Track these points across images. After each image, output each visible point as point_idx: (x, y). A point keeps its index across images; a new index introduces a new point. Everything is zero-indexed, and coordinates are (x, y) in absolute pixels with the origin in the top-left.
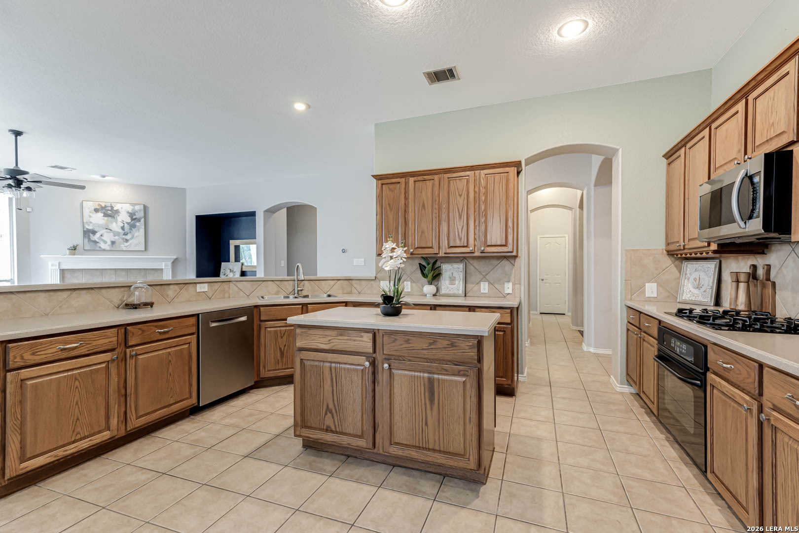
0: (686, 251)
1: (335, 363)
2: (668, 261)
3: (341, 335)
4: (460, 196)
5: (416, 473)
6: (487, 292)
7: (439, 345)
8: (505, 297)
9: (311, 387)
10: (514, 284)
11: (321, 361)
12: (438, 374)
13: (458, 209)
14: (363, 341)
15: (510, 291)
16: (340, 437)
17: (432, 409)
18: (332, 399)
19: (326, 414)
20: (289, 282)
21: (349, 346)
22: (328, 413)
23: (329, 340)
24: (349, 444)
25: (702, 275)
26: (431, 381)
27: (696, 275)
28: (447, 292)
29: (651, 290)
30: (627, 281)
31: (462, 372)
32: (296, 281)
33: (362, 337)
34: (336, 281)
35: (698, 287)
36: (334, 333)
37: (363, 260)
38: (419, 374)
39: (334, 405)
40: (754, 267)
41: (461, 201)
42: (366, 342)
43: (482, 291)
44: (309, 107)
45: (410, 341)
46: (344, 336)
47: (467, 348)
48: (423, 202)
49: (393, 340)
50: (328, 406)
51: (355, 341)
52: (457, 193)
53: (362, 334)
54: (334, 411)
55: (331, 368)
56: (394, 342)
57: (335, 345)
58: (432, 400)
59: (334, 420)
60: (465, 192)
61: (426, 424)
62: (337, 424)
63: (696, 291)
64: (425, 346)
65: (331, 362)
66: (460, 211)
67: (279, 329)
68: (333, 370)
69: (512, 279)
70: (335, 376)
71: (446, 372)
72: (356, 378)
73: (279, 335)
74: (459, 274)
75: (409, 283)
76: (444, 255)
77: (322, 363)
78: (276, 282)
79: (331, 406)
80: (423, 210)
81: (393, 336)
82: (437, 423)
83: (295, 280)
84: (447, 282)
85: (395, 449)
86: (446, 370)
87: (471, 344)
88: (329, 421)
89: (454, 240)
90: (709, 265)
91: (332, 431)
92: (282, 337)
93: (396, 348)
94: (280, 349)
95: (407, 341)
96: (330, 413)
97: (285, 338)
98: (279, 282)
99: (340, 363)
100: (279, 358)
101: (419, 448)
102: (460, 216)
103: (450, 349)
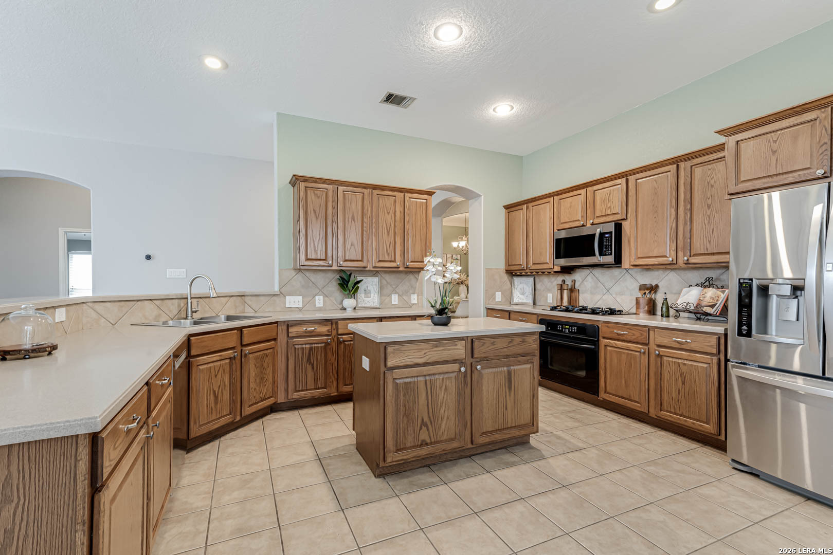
0: (527, 271)
1: (429, 375)
2: (506, 277)
3: (436, 347)
4: (388, 213)
5: (488, 454)
6: (397, 303)
7: (515, 343)
8: (411, 307)
9: (405, 406)
10: (418, 296)
11: (415, 377)
12: (513, 366)
13: (386, 225)
14: (457, 349)
15: (415, 301)
16: (436, 446)
17: (510, 395)
18: (427, 412)
19: (421, 428)
20: (174, 300)
21: (444, 356)
22: (423, 427)
23: (425, 354)
24: (444, 450)
25: (525, 286)
26: (509, 373)
27: (521, 286)
28: (363, 305)
29: (498, 296)
30: (486, 291)
31: (529, 361)
32: (189, 298)
33: (456, 345)
34: (228, 298)
35: (523, 294)
36: (429, 345)
37: (185, 270)
38: (502, 369)
39: (429, 417)
40: (564, 281)
41: (389, 218)
42: (460, 349)
43: (393, 303)
44: (226, 66)
45: (495, 343)
46: (439, 347)
47: (532, 341)
48: (353, 213)
49: (482, 344)
50: (423, 420)
51: (449, 350)
52: (385, 210)
53: (456, 343)
54: (429, 424)
55: (426, 381)
56: (483, 345)
57: (430, 358)
58: (510, 388)
59: (429, 432)
60: (392, 211)
61: (506, 409)
62: (432, 435)
63: (521, 296)
64: (505, 345)
65: (425, 376)
66: (389, 229)
67: (212, 365)
68: (428, 383)
69: (417, 291)
70: (430, 388)
71: (520, 363)
72: (450, 384)
73: (213, 374)
74: (374, 288)
75: (321, 297)
76: (372, 269)
77: (416, 379)
78: (155, 301)
79: (426, 419)
80: (353, 222)
81: (482, 341)
82: (513, 405)
83: (187, 298)
84: (363, 295)
85: (484, 438)
86: (519, 361)
87: (534, 338)
88: (424, 436)
89: (383, 254)
90: (528, 280)
91: (427, 444)
92: (216, 376)
93: (484, 351)
94: (214, 392)
95: (493, 344)
96: (425, 426)
97: (219, 376)
98: (160, 301)
99: (434, 374)
100: (213, 405)
101: (500, 430)
102: (388, 232)
103: (522, 344)
